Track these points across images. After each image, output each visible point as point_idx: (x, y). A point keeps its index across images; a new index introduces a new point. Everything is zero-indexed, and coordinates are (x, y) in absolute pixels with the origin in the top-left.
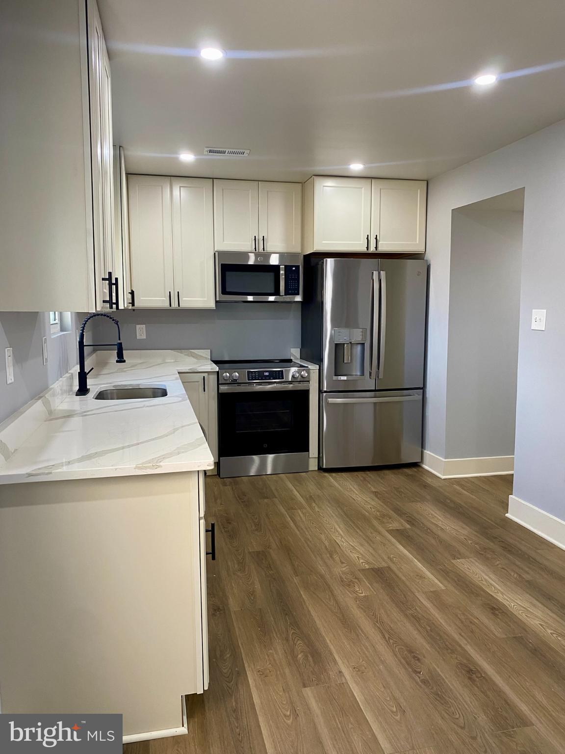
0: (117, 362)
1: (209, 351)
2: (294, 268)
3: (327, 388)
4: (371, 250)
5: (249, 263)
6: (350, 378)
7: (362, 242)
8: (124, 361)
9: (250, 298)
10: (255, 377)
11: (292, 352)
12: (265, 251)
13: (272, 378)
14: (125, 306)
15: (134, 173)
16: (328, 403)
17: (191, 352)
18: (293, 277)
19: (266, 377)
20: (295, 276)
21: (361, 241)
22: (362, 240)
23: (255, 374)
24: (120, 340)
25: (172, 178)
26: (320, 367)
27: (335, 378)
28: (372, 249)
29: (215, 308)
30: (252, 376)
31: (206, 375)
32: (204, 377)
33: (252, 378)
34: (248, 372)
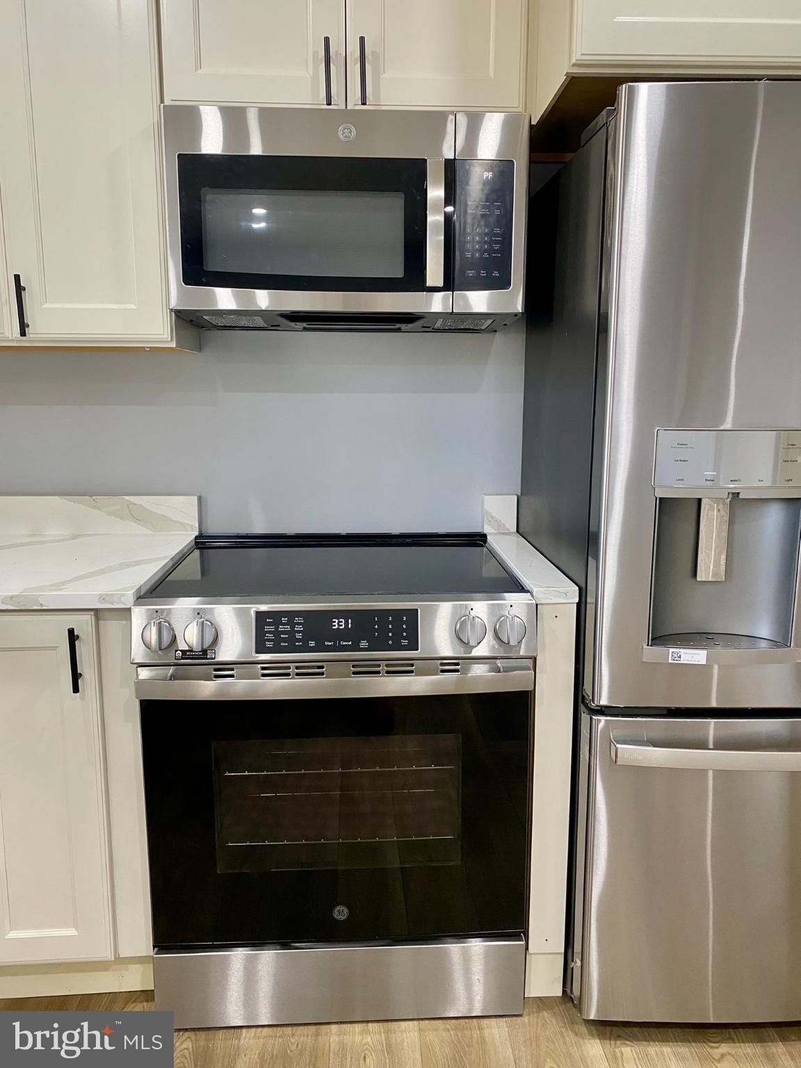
1: (196, 498)
3: (610, 697)
10: (292, 639)
11: (487, 507)
12: (366, 106)
13: (364, 644)
16: (613, 762)
19: (336, 641)
23: (293, 625)
26: (583, 593)
27: (652, 653)
29: (173, 345)
30: (277, 633)
31: (83, 625)
32: (71, 632)
33: (277, 640)
34: (258, 614)
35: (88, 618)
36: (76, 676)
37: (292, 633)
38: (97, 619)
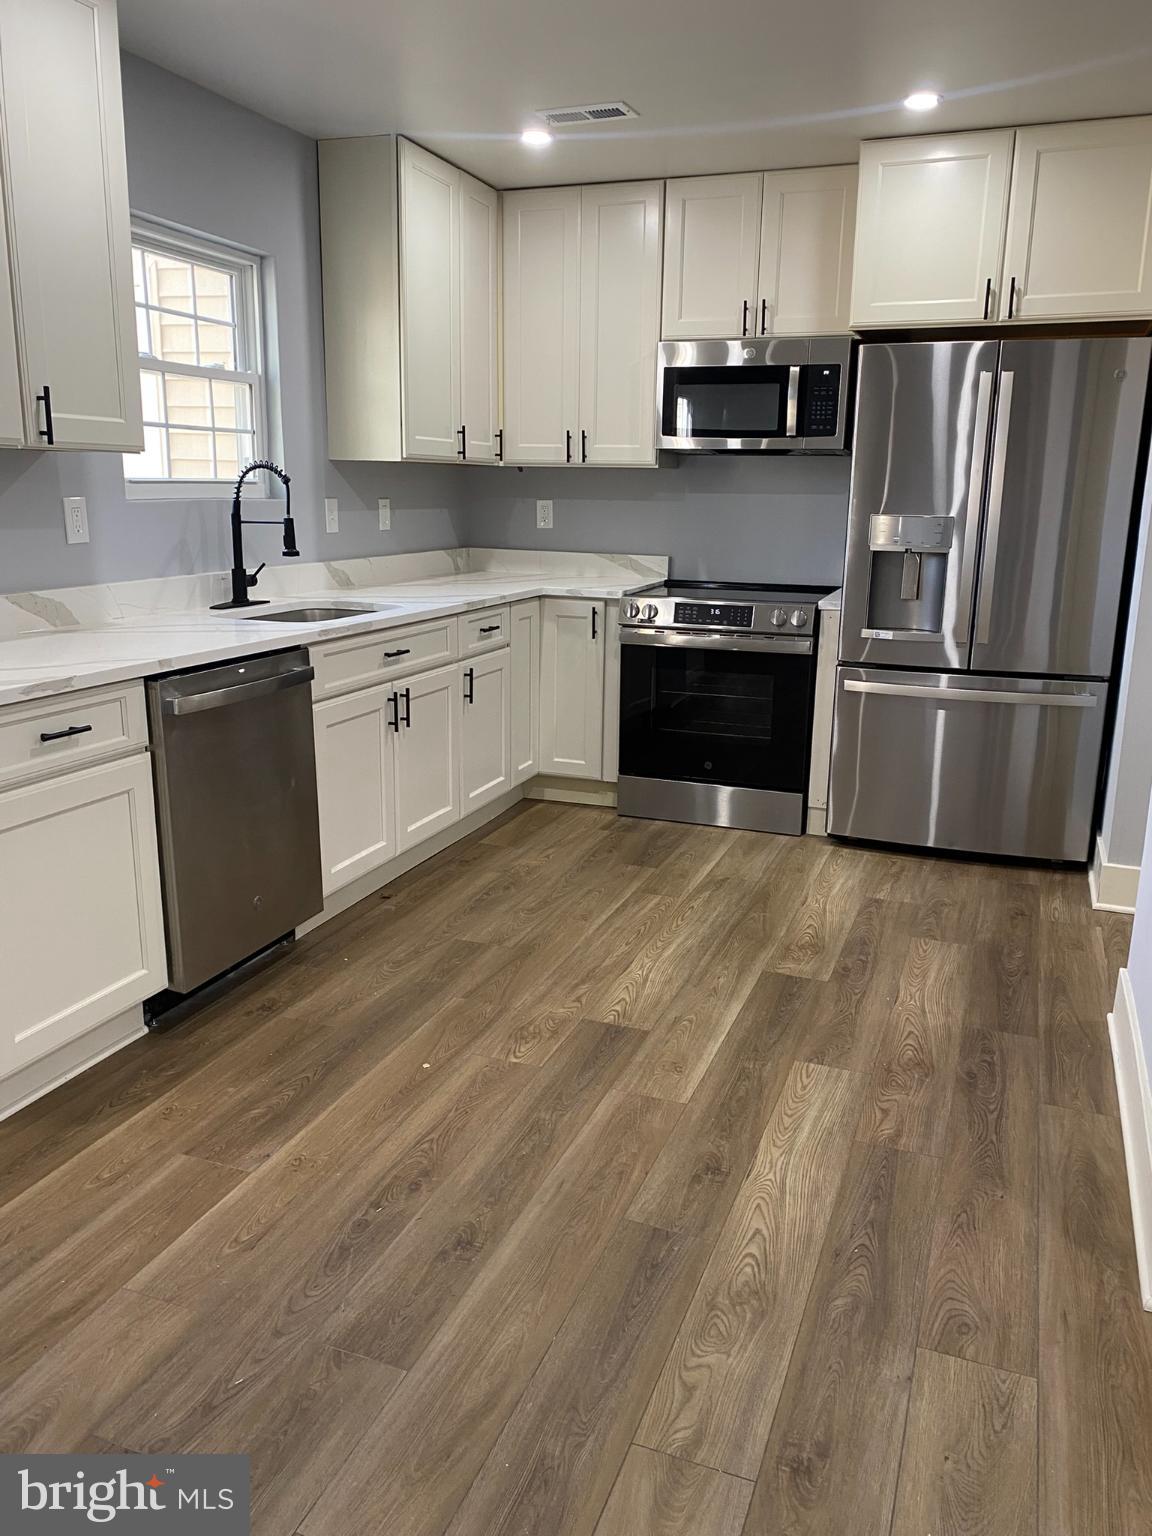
0: (285, 554)
1: (667, 558)
2: (826, 372)
3: (844, 655)
4: (1000, 319)
5: (729, 364)
6: (901, 635)
7: (975, 300)
8: (297, 554)
9: (734, 443)
10: (691, 617)
12: (765, 335)
13: (725, 622)
14: (404, 456)
15: (519, 186)
16: (843, 690)
17: (631, 560)
18: (823, 393)
20: (827, 391)
21: (972, 297)
22: (976, 295)
23: (693, 611)
24: (288, 513)
25: (584, 187)
27: (866, 633)
28: (1002, 317)
29: (657, 467)
30: (684, 614)
31: (599, 606)
32: (594, 609)
33: (684, 618)
34: (677, 604)
35: (602, 604)
36: (594, 632)
37: (691, 615)
38: (606, 605)
